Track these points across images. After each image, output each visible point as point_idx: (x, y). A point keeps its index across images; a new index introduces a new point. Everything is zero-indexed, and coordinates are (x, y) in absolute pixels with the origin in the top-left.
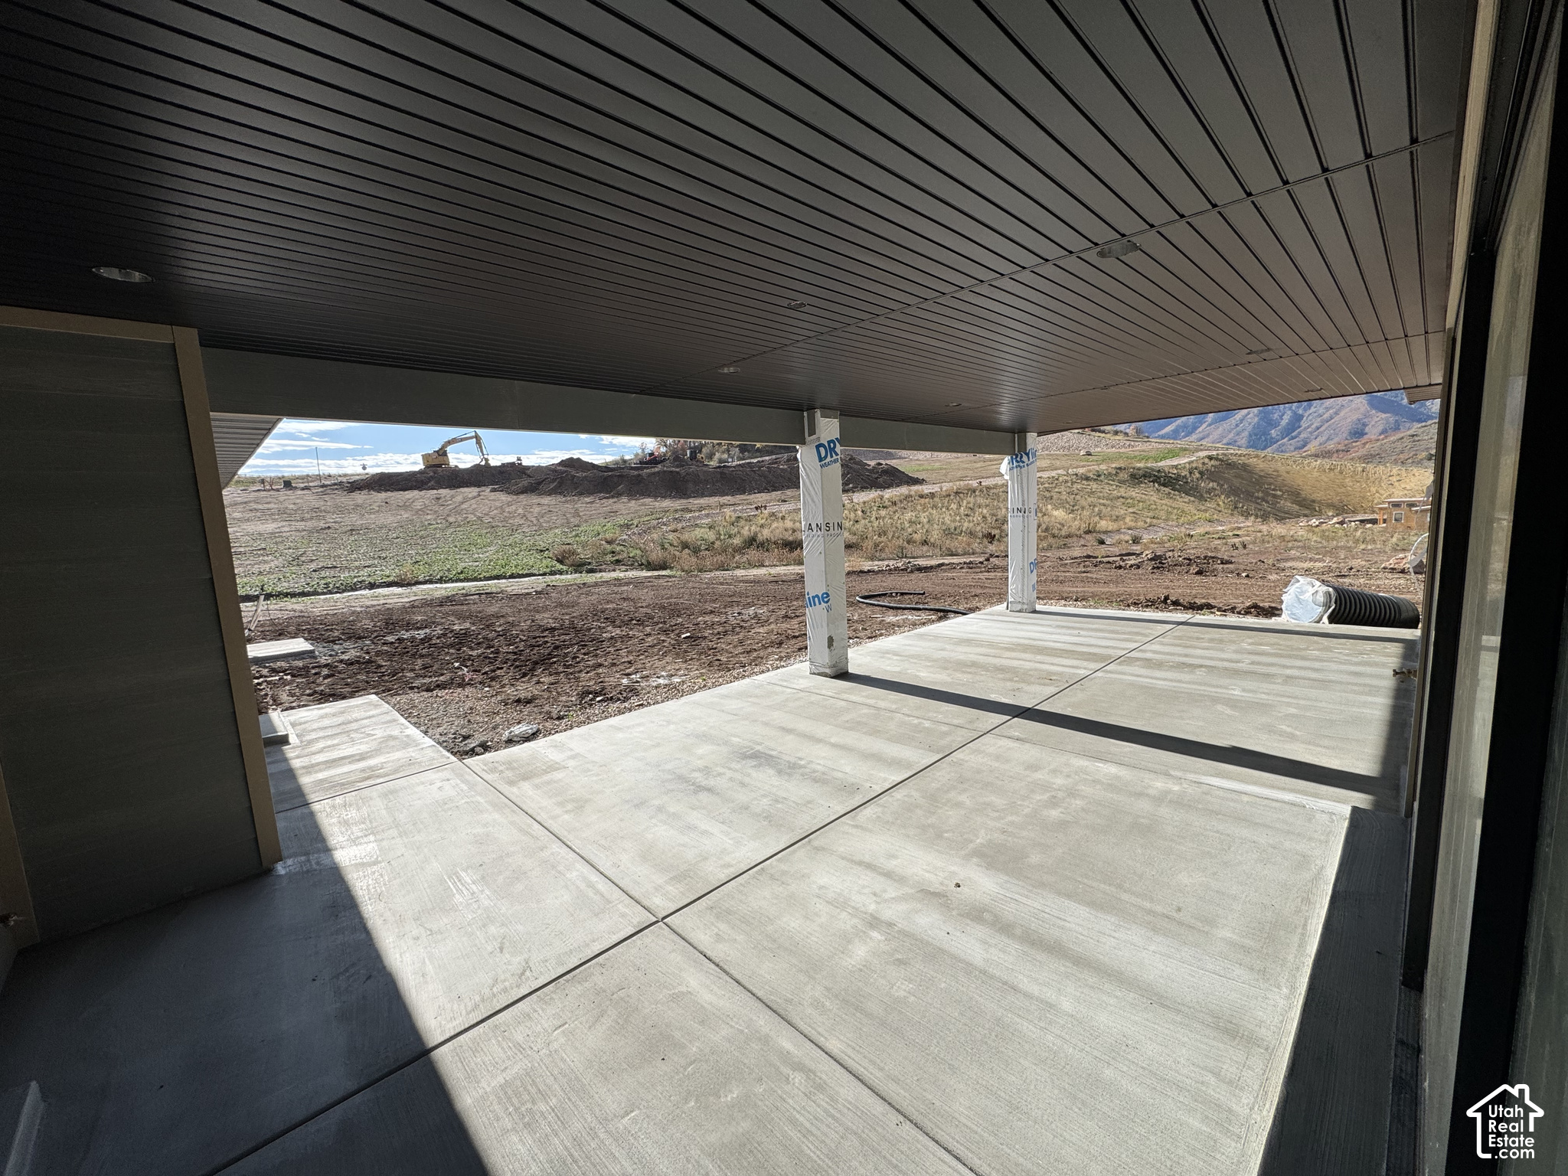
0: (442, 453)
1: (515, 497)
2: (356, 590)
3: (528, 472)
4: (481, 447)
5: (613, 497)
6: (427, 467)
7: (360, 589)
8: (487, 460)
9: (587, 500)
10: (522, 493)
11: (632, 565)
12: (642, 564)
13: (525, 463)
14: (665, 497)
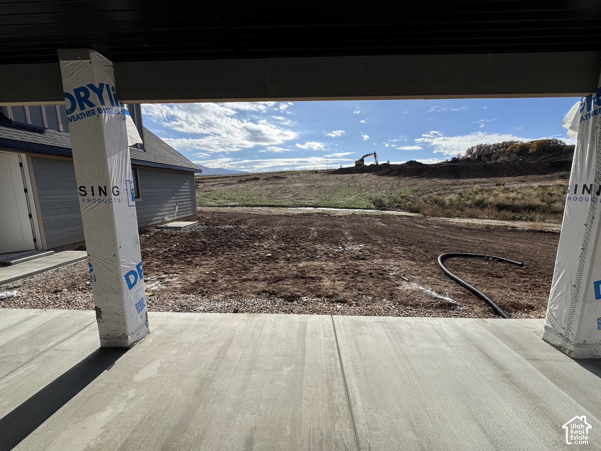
0: (362, 160)
1: (379, 177)
2: (301, 207)
3: (390, 167)
4: (376, 158)
5: (420, 177)
6: (356, 165)
7: (303, 207)
8: (377, 162)
9: (407, 178)
10: (383, 175)
11: (405, 209)
12: (408, 209)
13: (391, 163)
14: (446, 178)
